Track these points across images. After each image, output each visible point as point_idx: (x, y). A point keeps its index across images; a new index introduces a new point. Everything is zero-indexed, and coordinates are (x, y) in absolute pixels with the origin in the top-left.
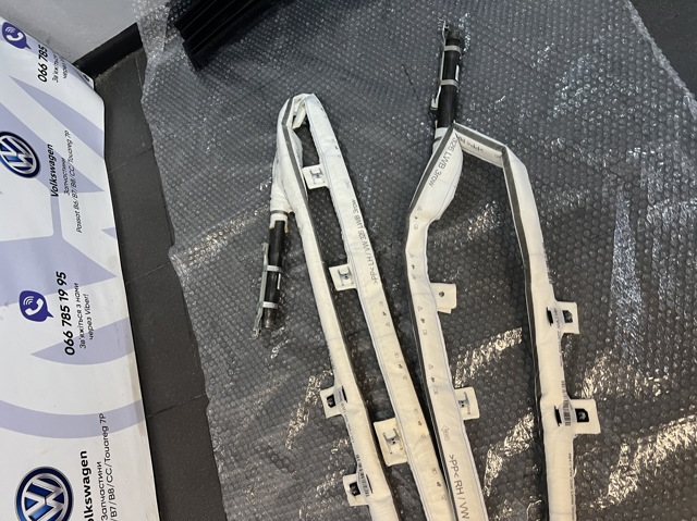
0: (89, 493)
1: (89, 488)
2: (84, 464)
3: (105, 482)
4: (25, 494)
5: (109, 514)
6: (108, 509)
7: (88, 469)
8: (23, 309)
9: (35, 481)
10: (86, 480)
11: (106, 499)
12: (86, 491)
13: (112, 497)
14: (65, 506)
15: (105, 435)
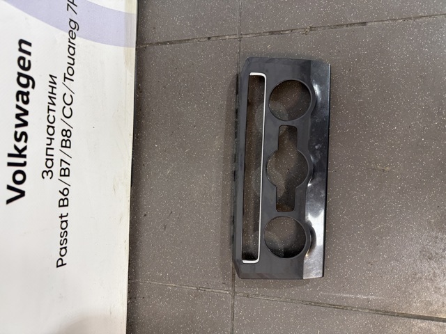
0: (25, 124)
1: (26, 113)
2: (24, 65)
3: (59, 115)
5: (56, 169)
6: (57, 162)
7: (29, 78)
10: (23, 96)
11: (56, 144)
12: (18, 116)
13: (66, 144)
15: (72, 35)
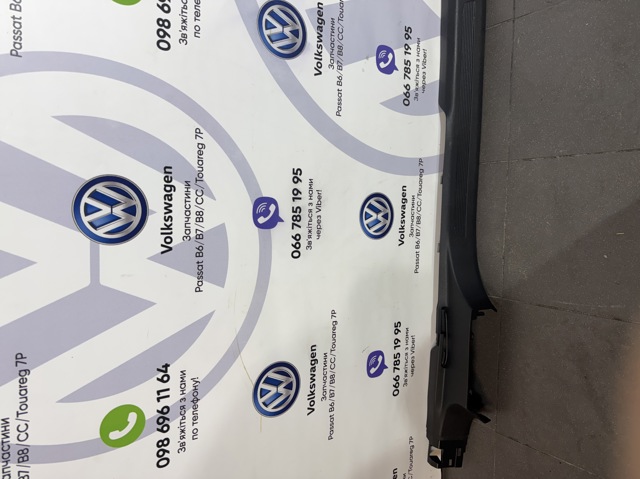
0: (404, 217)
1: (404, 213)
2: (404, 195)
3: (415, 211)
4: (366, 210)
5: (415, 233)
6: (415, 230)
7: (405, 199)
8: (378, 61)
9: (372, 201)
10: (404, 207)
11: (415, 223)
12: (402, 215)
13: (419, 222)
14: (388, 222)
15: (421, 176)
